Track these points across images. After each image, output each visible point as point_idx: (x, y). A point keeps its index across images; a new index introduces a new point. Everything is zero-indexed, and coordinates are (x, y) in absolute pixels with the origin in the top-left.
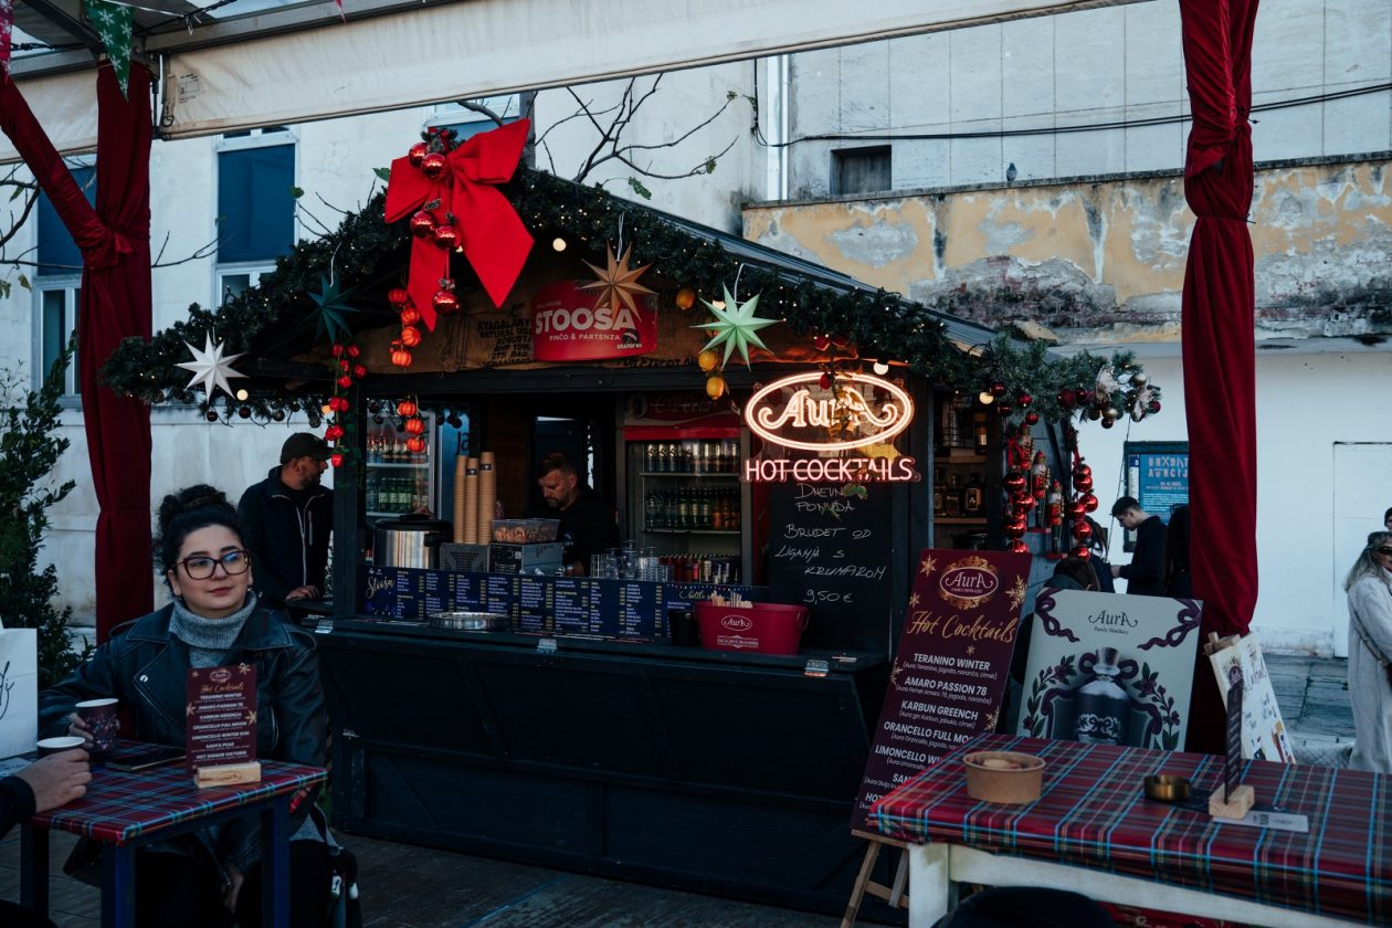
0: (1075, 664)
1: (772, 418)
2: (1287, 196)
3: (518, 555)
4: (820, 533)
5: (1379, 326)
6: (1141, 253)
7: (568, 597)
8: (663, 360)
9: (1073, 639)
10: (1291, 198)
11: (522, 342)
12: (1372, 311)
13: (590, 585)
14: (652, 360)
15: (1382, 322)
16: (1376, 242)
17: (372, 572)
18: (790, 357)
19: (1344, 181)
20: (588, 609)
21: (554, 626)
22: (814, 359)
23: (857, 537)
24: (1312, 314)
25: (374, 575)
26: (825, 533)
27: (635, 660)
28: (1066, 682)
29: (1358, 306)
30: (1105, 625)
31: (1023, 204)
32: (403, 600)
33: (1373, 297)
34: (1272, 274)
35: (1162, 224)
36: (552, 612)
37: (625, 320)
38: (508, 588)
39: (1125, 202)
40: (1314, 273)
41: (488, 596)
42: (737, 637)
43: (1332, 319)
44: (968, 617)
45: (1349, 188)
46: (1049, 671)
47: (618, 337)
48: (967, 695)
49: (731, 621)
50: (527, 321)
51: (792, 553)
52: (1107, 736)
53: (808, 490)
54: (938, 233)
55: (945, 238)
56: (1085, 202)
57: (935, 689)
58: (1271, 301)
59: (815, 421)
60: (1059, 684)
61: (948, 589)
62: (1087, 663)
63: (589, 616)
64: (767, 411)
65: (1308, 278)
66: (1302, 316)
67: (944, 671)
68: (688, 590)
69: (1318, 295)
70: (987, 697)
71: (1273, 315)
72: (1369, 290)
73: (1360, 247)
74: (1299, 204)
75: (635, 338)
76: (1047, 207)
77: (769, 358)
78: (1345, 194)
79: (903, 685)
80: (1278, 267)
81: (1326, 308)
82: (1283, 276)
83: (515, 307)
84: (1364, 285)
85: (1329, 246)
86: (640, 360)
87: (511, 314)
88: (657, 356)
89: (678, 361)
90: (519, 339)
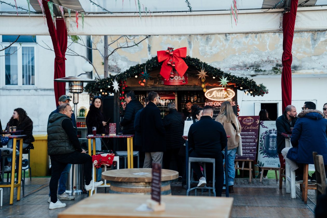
0: (268, 132)
1: (210, 95)
2: (236, 40)
5: (256, 72)
6: (202, 53)
9: (267, 128)
10: (237, 41)
12: (255, 69)
14: (187, 85)
15: (257, 72)
16: (256, 52)
18: (213, 85)
19: (249, 37)
24: (242, 69)
28: (267, 134)
29: (252, 68)
30: (272, 126)
31: (172, 39)
33: (255, 66)
34: (232, 59)
35: (206, 46)
37: (183, 78)
39: (198, 40)
40: (242, 59)
43: (246, 71)
44: (249, 126)
45: (250, 39)
46: (264, 133)
48: (251, 137)
52: (274, 141)
53: (215, 107)
54: (149, 45)
55: (151, 47)
56: (187, 39)
57: (245, 137)
58: (232, 66)
59: (218, 96)
60: (265, 135)
61: (245, 122)
62: (270, 131)
64: (209, 94)
65: (241, 61)
66: (239, 70)
67: (246, 134)
69: (243, 65)
70: (255, 137)
71: (233, 70)
72: (254, 64)
73: (252, 54)
74: (239, 43)
75: (185, 81)
76: (178, 40)
78: (249, 40)
80: (234, 58)
81: (245, 68)
82: (235, 60)
84: (253, 63)
85: (245, 53)
86: (185, 85)
87: (157, 76)
88: (188, 84)
89: (192, 85)
90: (159, 81)
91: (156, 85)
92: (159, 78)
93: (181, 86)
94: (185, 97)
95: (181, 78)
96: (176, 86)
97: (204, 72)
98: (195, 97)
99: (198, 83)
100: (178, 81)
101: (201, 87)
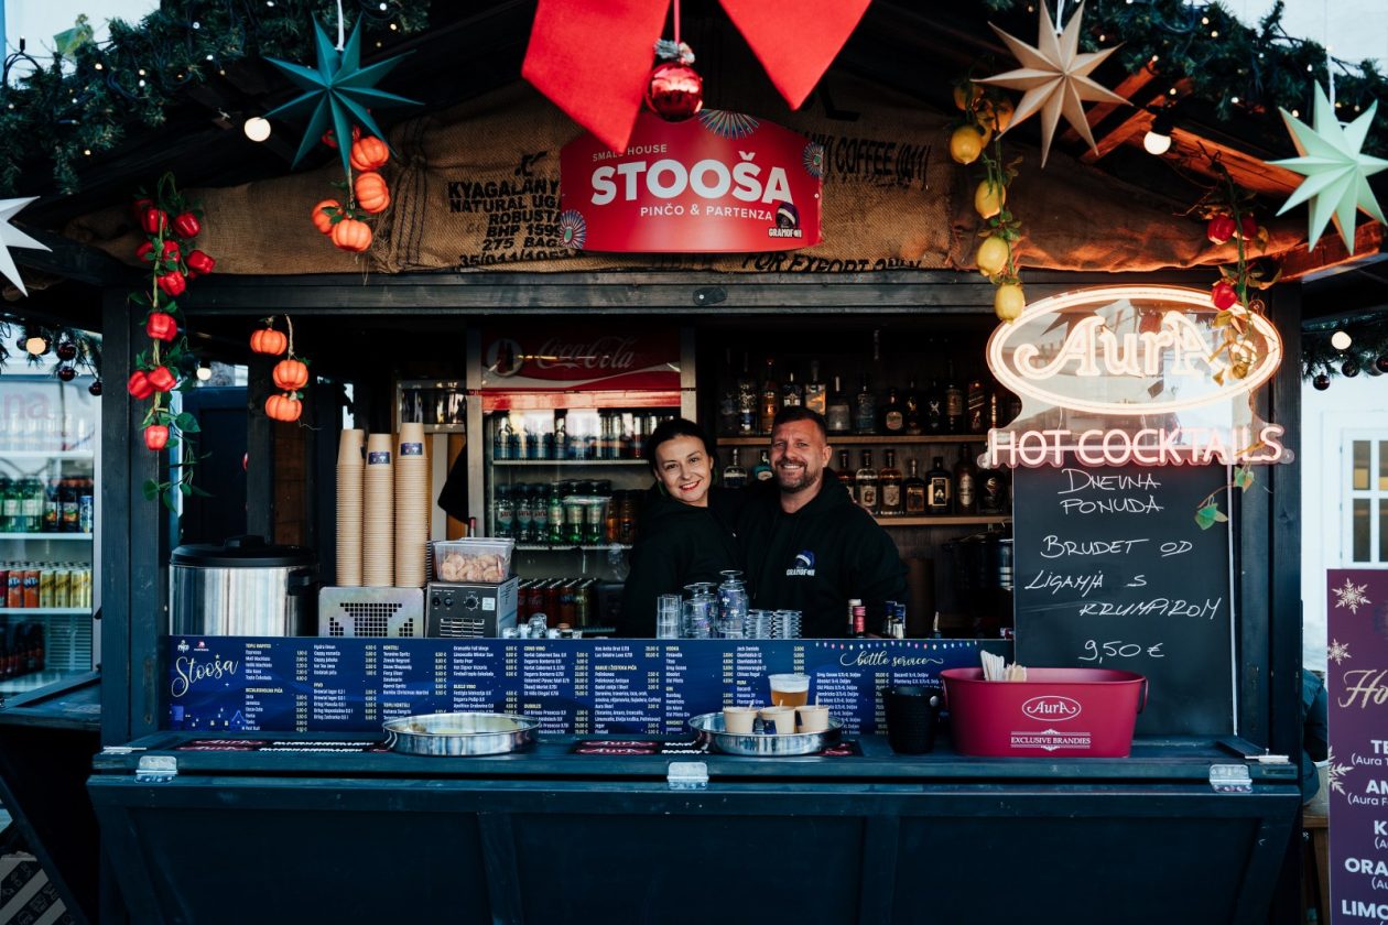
3: (488, 604)
4: (1102, 548)
7: (619, 674)
8: (837, 261)
11: (545, 222)
13: (663, 652)
14: (812, 260)
17: (183, 647)
18: (1075, 263)
20: (661, 693)
21: (591, 729)
22: (1121, 264)
23: (1168, 553)
25: (190, 654)
26: (1113, 547)
27: (881, 789)
32: (257, 697)
36: (588, 703)
37: (778, 187)
38: (497, 664)
41: (452, 679)
42: (1051, 732)
47: (769, 216)
49: (1041, 707)
50: (554, 185)
51: (1056, 583)
53: (1080, 480)
63: (663, 705)
64: (1029, 350)
68: (857, 651)
75: (793, 221)
77: (1042, 262)
79: (1363, 794)
83: (526, 159)
86: (797, 260)
87: (521, 170)
88: (826, 253)
89: (864, 262)
90: (539, 216)
91: (502, 259)
92: (541, 185)
93: (751, 267)
94: (746, 398)
95: (755, 185)
96: (709, 258)
97: (1081, 50)
98: (818, 395)
99: (921, 237)
100: (728, 211)
101: (962, 276)
